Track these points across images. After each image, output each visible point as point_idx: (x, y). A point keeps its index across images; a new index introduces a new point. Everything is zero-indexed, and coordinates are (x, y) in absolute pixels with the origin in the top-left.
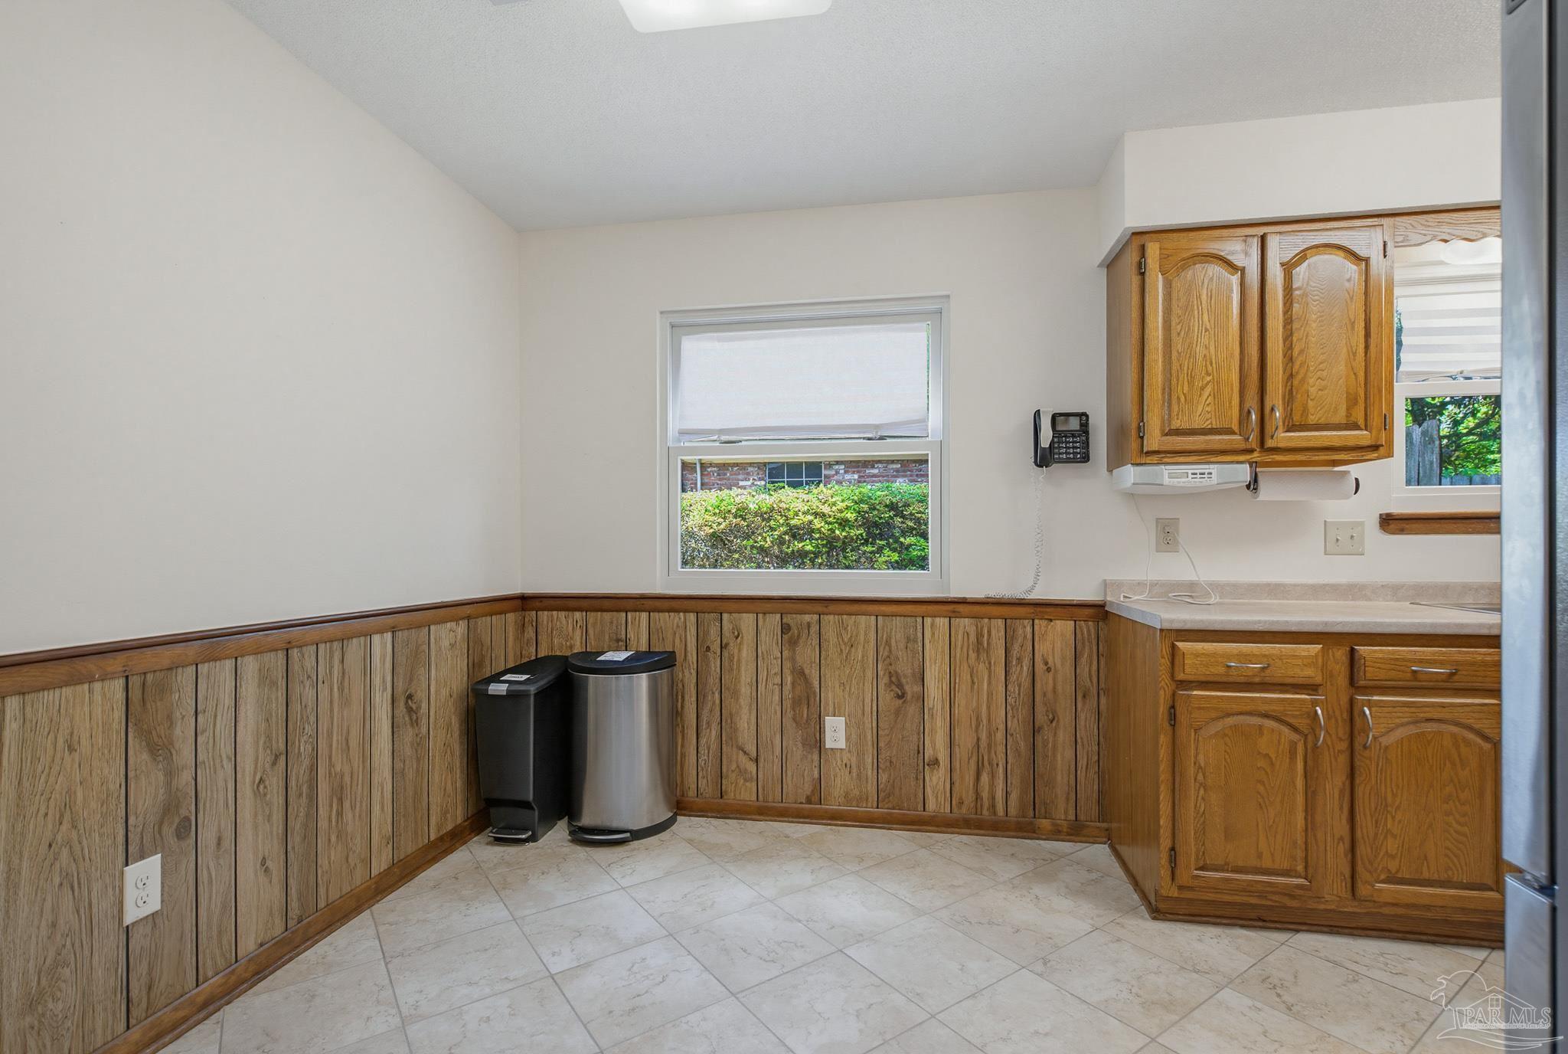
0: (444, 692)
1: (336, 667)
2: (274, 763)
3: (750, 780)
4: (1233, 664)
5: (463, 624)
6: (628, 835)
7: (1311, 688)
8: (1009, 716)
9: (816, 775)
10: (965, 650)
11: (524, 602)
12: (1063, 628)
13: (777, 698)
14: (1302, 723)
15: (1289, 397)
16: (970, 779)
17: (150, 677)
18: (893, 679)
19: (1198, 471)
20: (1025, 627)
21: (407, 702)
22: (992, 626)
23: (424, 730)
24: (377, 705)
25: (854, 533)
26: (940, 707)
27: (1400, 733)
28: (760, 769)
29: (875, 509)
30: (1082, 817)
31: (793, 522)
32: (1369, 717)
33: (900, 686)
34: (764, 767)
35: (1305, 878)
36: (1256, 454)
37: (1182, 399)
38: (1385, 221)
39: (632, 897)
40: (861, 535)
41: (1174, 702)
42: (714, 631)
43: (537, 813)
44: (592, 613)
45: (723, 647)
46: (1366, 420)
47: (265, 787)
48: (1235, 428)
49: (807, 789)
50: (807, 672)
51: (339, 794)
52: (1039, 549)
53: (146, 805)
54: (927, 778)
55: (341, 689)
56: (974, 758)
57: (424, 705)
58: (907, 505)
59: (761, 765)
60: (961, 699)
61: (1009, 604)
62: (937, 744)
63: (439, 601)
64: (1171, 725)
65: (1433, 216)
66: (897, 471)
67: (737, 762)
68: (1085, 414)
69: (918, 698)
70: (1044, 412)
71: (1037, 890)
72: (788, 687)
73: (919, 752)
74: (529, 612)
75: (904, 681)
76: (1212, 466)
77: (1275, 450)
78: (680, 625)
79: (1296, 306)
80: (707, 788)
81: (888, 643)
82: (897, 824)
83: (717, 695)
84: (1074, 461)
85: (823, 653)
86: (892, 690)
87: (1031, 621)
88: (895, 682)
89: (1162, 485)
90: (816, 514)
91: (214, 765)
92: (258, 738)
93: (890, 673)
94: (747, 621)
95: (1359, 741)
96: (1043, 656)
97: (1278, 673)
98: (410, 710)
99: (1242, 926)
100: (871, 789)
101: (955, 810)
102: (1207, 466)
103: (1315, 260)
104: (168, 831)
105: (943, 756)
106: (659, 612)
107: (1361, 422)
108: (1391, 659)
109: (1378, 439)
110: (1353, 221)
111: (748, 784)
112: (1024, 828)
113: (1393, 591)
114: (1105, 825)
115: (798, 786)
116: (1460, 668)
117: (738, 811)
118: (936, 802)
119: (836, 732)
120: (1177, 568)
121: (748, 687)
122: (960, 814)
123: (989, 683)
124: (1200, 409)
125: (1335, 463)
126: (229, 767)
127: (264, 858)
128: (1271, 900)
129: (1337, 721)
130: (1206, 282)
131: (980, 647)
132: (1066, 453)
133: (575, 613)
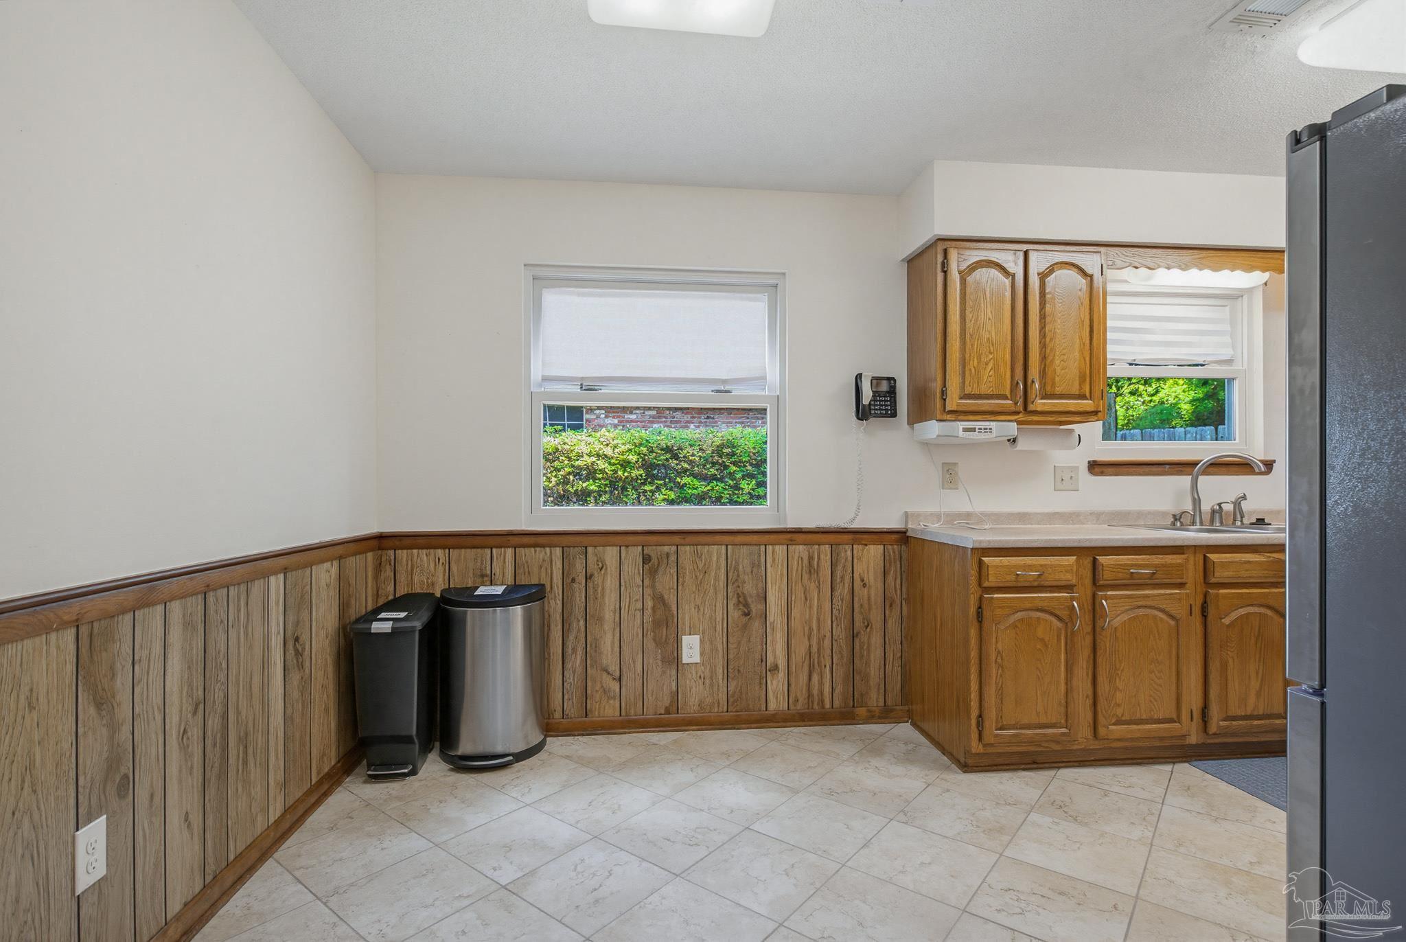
0: (322, 634)
1: (242, 609)
2: (195, 713)
3: (614, 698)
4: (1020, 573)
5: (336, 563)
6: (511, 758)
7: (1068, 588)
8: (834, 625)
9: (674, 688)
10: (800, 572)
11: (381, 542)
12: (874, 552)
13: (638, 621)
14: (1064, 614)
15: (1043, 373)
16: (803, 678)
17: (96, 625)
18: (741, 599)
19: (982, 427)
20: (846, 551)
21: (295, 644)
22: (821, 550)
23: (307, 671)
24: (273, 648)
25: (635, 473)
26: (779, 622)
27: (1125, 617)
28: (623, 690)
29: (652, 452)
30: (889, 703)
31: (577, 463)
32: (1106, 606)
33: (746, 605)
34: (626, 685)
35: (1066, 728)
36: (1021, 415)
37: (973, 370)
38: (1102, 249)
39: (541, 811)
40: (641, 475)
41: (980, 603)
42: (579, 566)
43: (417, 746)
44: (456, 550)
45: (588, 577)
46: (1091, 393)
47: (188, 739)
48: (1008, 394)
49: (666, 701)
50: (666, 597)
51: (244, 740)
52: (859, 487)
53: (93, 763)
54: (769, 682)
55: (246, 633)
56: (807, 662)
57: (308, 647)
58: (680, 449)
59: (624, 683)
60: (796, 613)
61: (835, 532)
62: (776, 652)
63: (318, 541)
64: (979, 621)
65: (1130, 249)
66: (654, 417)
67: (601, 683)
68: (893, 379)
69: (761, 616)
70: (865, 376)
71: (875, 762)
72: (648, 612)
73: (762, 661)
74: (386, 551)
75: (749, 600)
76: (992, 423)
77: (1035, 413)
78: (546, 558)
79: (1048, 305)
80: (573, 709)
81: (736, 569)
82: (744, 724)
83: (582, 623)
84: (886, 416)
85: (680, 580)
86: (740, 609)
87: (851, 546)
88: (743, 602)
89: (958, 437)
90: (598, 455)
91: (148, 716)
92: (182, 688)
93: (738, 594)
94: (610, 554)
95: (1099, 623)
96: (860, 574)
97: (1051, 579)
98: (296, 651)
99: (1024, 769)
100: (723, 697)
101: (792, 707)
102: (988, 423)
103: (1058, 273)
104: (111, 789)
105: (782, 663)
106: (524, 547)
107: (1088, 395)
108: (1118, 564)
109: (1098, 406)
110: (1081, 247)
111: (612, 702)
112: (845, 716)
113: (1098, 517)
114: (906, 708)
115: (656, 698)
116: (1158, 569)
117: (603, 728)
118: (776, 703)
119: (691, 649)
120: (957, 502)
121: (611, 614)
122: (796, 710)
123: (819, 599)
124: (985, 378)
125: (1061, 423)
126: (159, 718)
127: (187, 813)
128: (1044, 747)
129: (1085, 611)
130: (989, 282)
131: (812, 568)
132: (880, 409)
133: (437, 550)
